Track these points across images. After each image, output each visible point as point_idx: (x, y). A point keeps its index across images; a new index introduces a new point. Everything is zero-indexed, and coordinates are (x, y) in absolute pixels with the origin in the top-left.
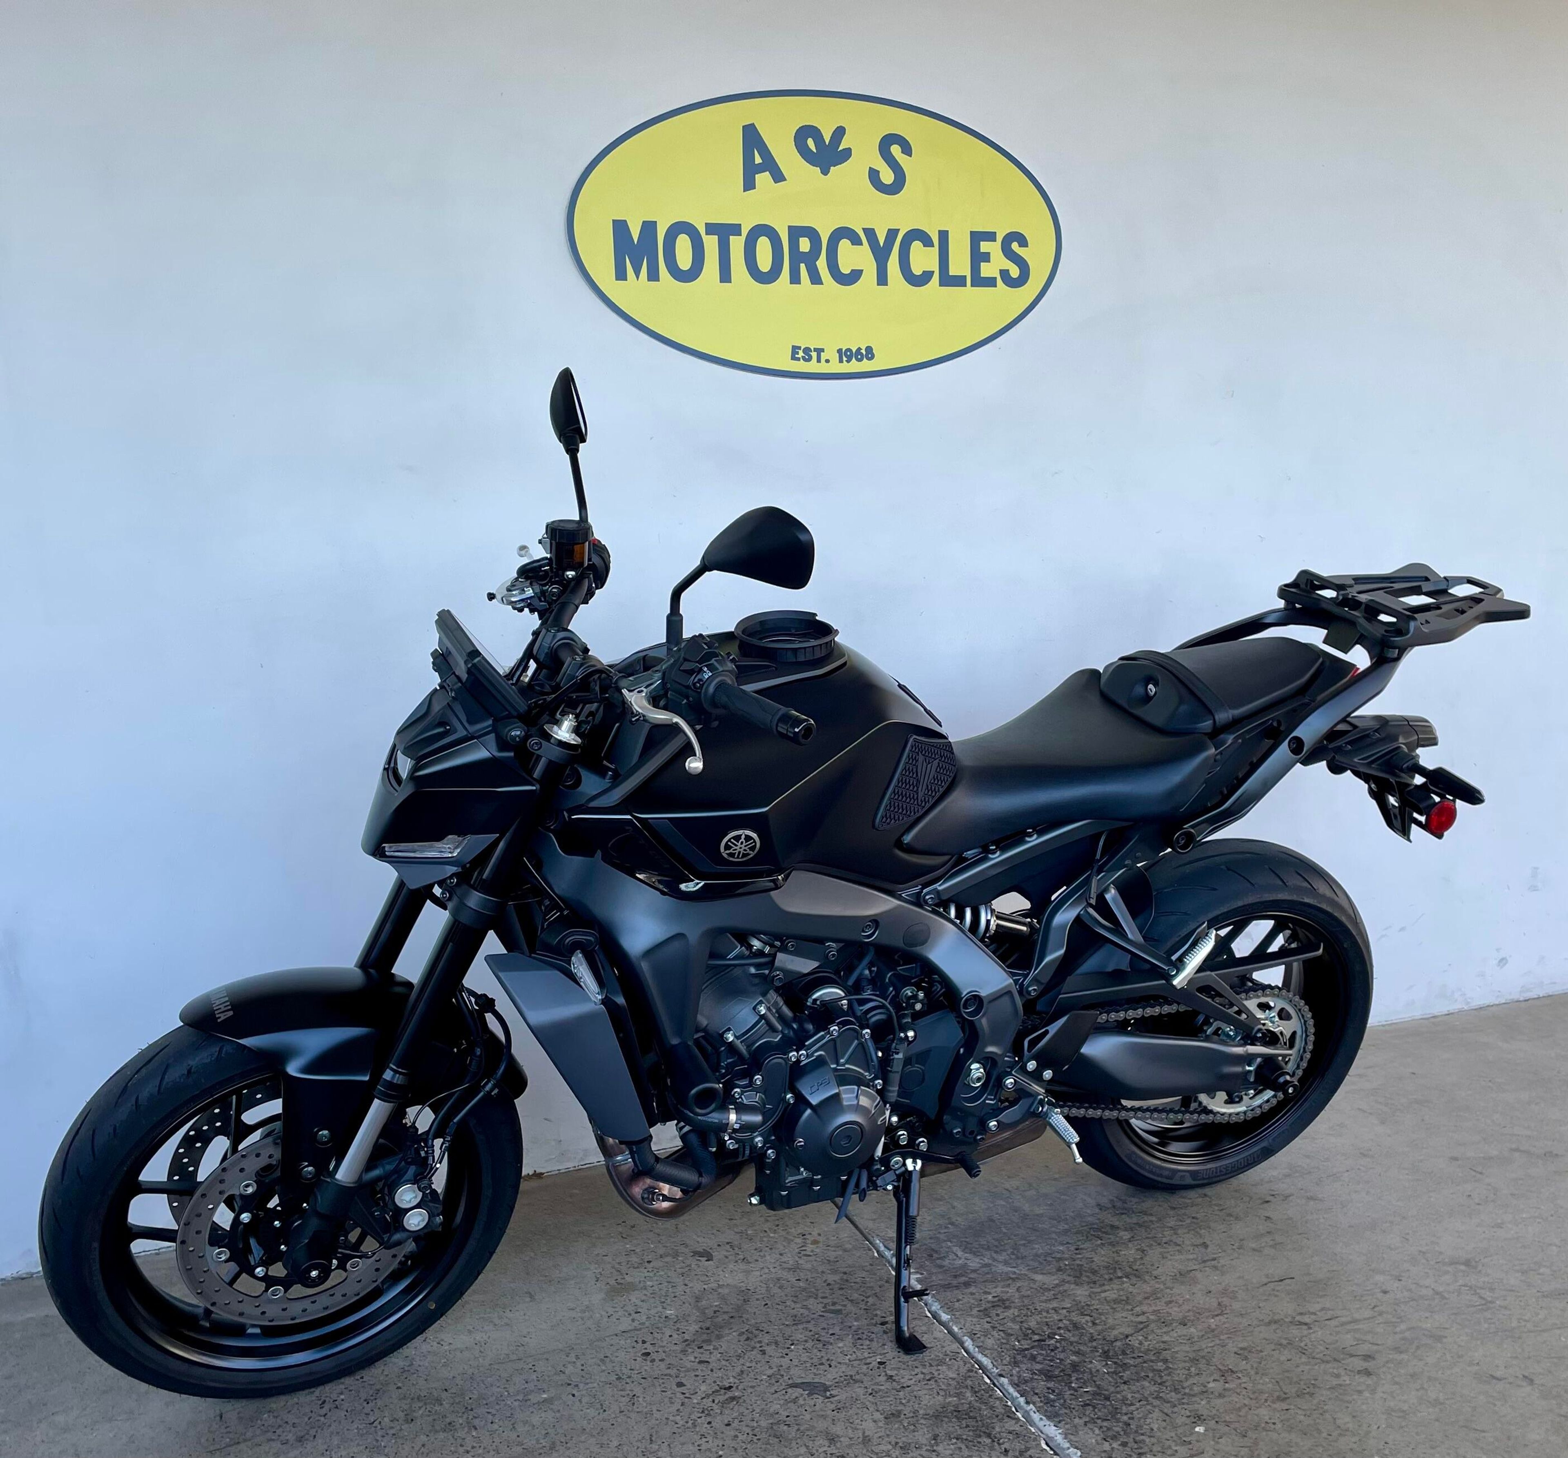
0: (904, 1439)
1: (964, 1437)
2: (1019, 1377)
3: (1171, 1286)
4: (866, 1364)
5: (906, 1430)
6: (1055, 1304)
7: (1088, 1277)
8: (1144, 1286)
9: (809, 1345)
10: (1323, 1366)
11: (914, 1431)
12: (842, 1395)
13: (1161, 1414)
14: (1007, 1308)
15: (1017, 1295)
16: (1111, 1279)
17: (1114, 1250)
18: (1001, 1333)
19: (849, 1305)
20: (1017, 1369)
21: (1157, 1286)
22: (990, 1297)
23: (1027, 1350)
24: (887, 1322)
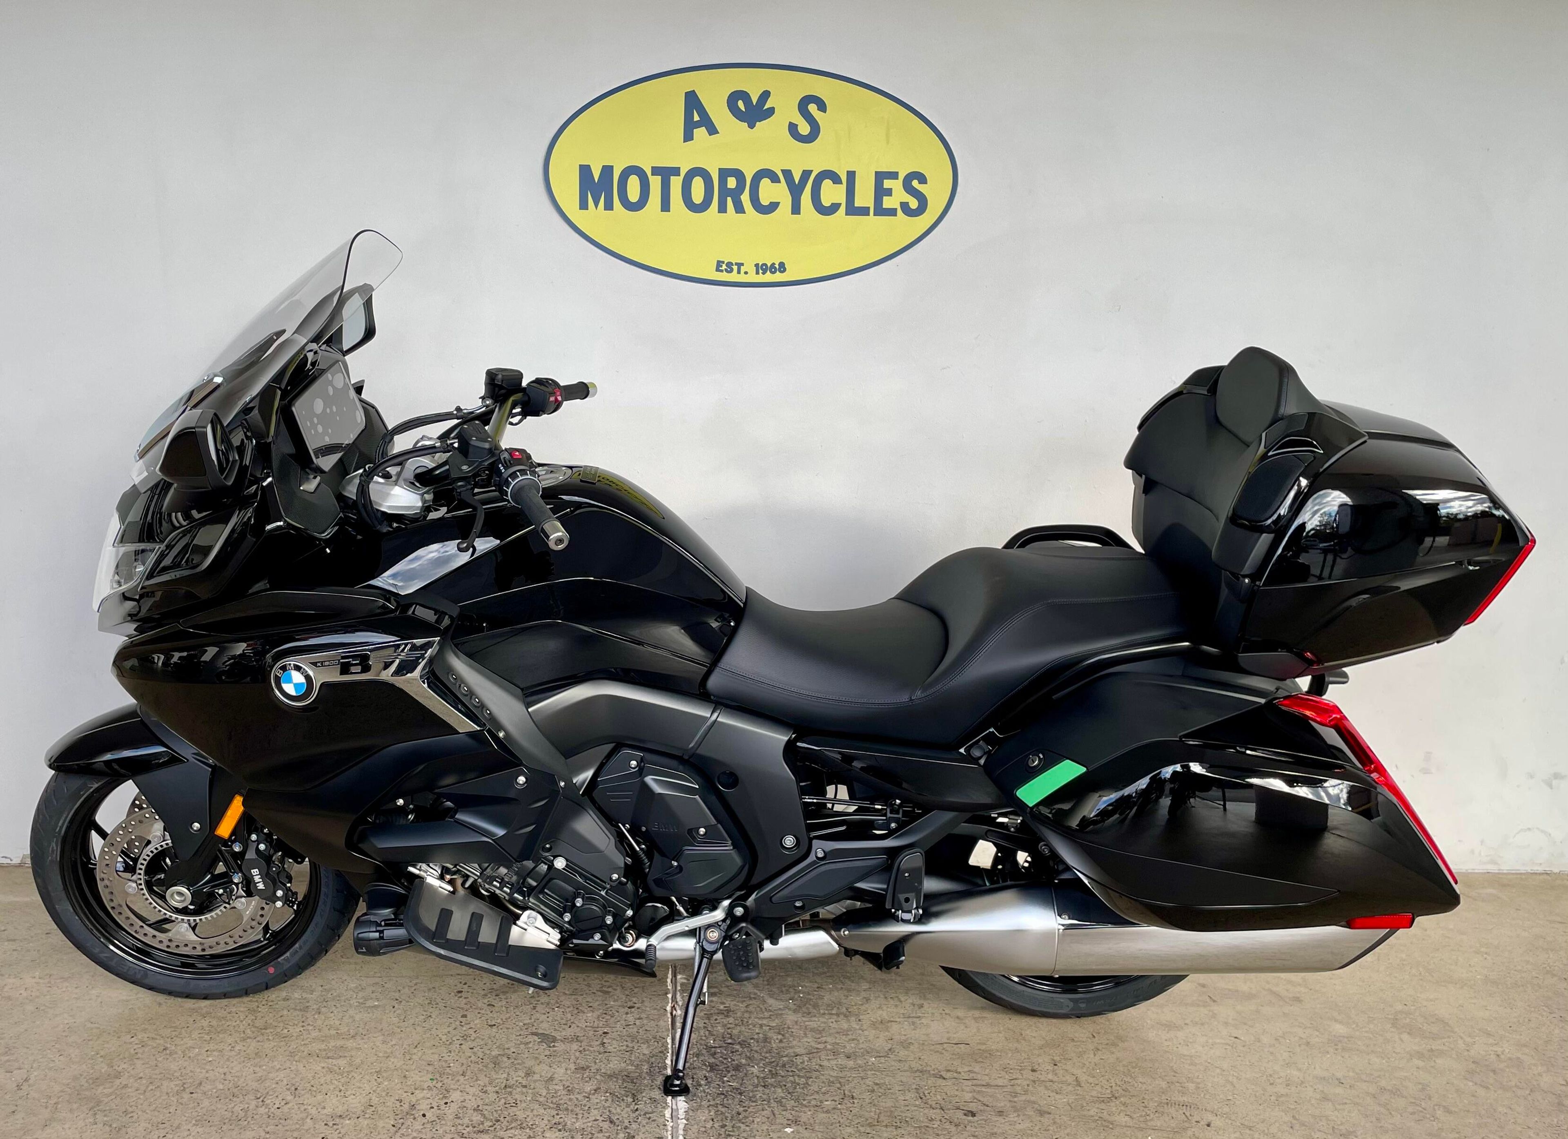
0: (575, 1085)
1: (616, 1094)
2: (691, 1064)
3: (866, 1028)
4: (595, 1031)
5: (582, 1079)
6: (764, 1022)
7: (807, 1008)
8: (845, 1024)
9: (569, 1010)
10: (926, 1111)
11: (587, 1082)
12: (561, 1047)
13: (770, 1113)
14: (727, 1016)
15: (743, 1010)
16: (824, 1014)
17: (846, 994)
18: (707, 1033)
20: (695, 1059)
21: (855, 1026)
22: (722, 1007)
23: (714, 1047)
24: (633, 1007)
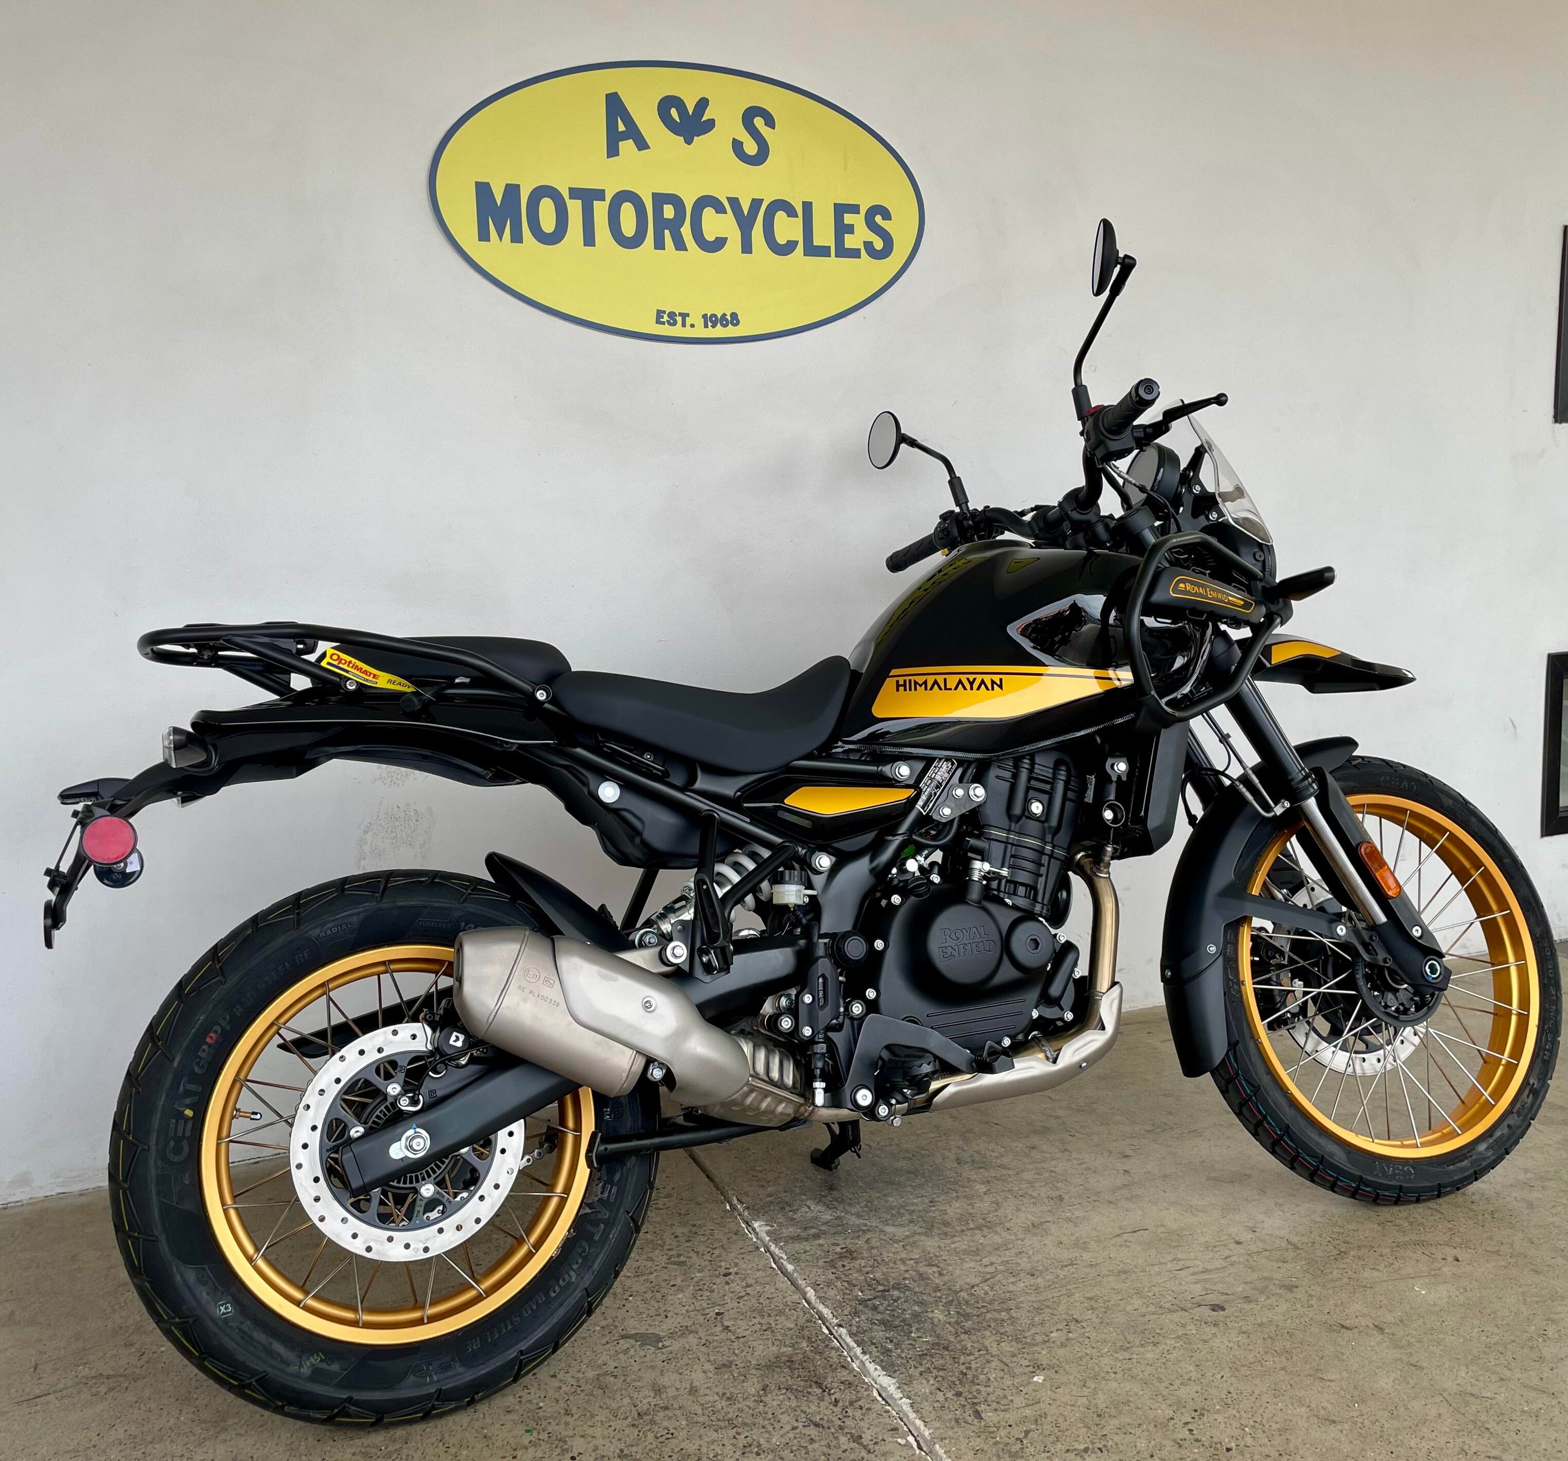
0: (732, 1390)
1: (795, 1387)
2: (858, 1327)
3: (1022, 1236)
4: (703, 1315)
5: (735, 1380)
6: (903, 1255)
7: (938, 1228)
8: (996, 1237)
9: (649, 1295)
10: (1169, 1316)
11: (743, 1382)
12: (675, 1346)
13: (999, 1364)
14: (853, 1259)
15: (866, 1246)
17: (969, 1202)
18: (845, 1284)
19: (694, 1256)
20: (857, 1319)
21: (1009, 1237)
22: (838, 1249)
23: (870, 1300)
24: (730, 1274)
